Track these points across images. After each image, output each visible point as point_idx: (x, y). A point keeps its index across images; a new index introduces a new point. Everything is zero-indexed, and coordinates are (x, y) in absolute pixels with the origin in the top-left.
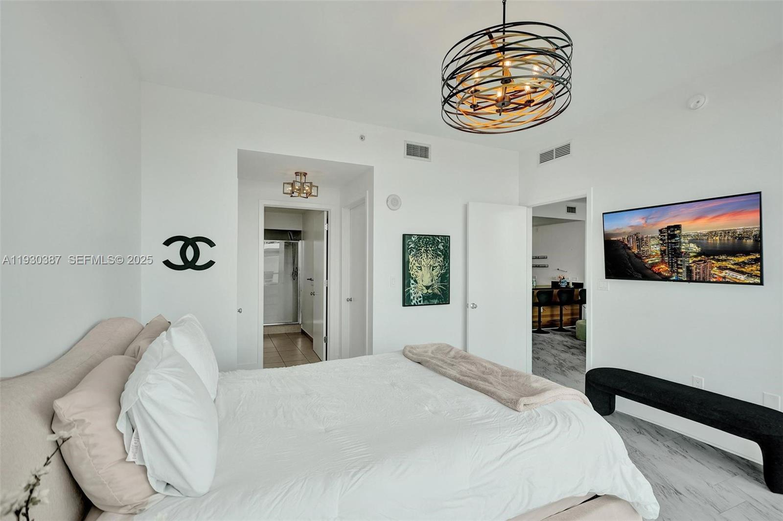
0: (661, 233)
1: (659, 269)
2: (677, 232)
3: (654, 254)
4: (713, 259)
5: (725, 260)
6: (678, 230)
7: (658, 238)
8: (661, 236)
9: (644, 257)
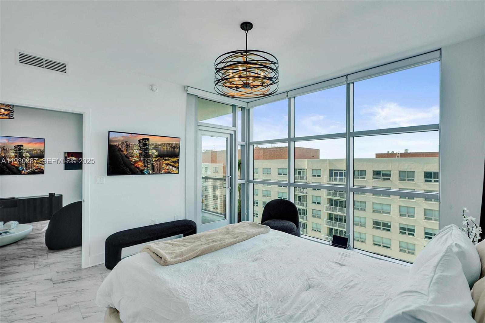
0: (139, 142)
1: (138, 165)
2: (147, 142)
3: (136, 155)
4: (163, 159)
5: (168, 160)
6: (148, 141)
7: (138, 145)
8: (140, 144)
9: (130, 157)
